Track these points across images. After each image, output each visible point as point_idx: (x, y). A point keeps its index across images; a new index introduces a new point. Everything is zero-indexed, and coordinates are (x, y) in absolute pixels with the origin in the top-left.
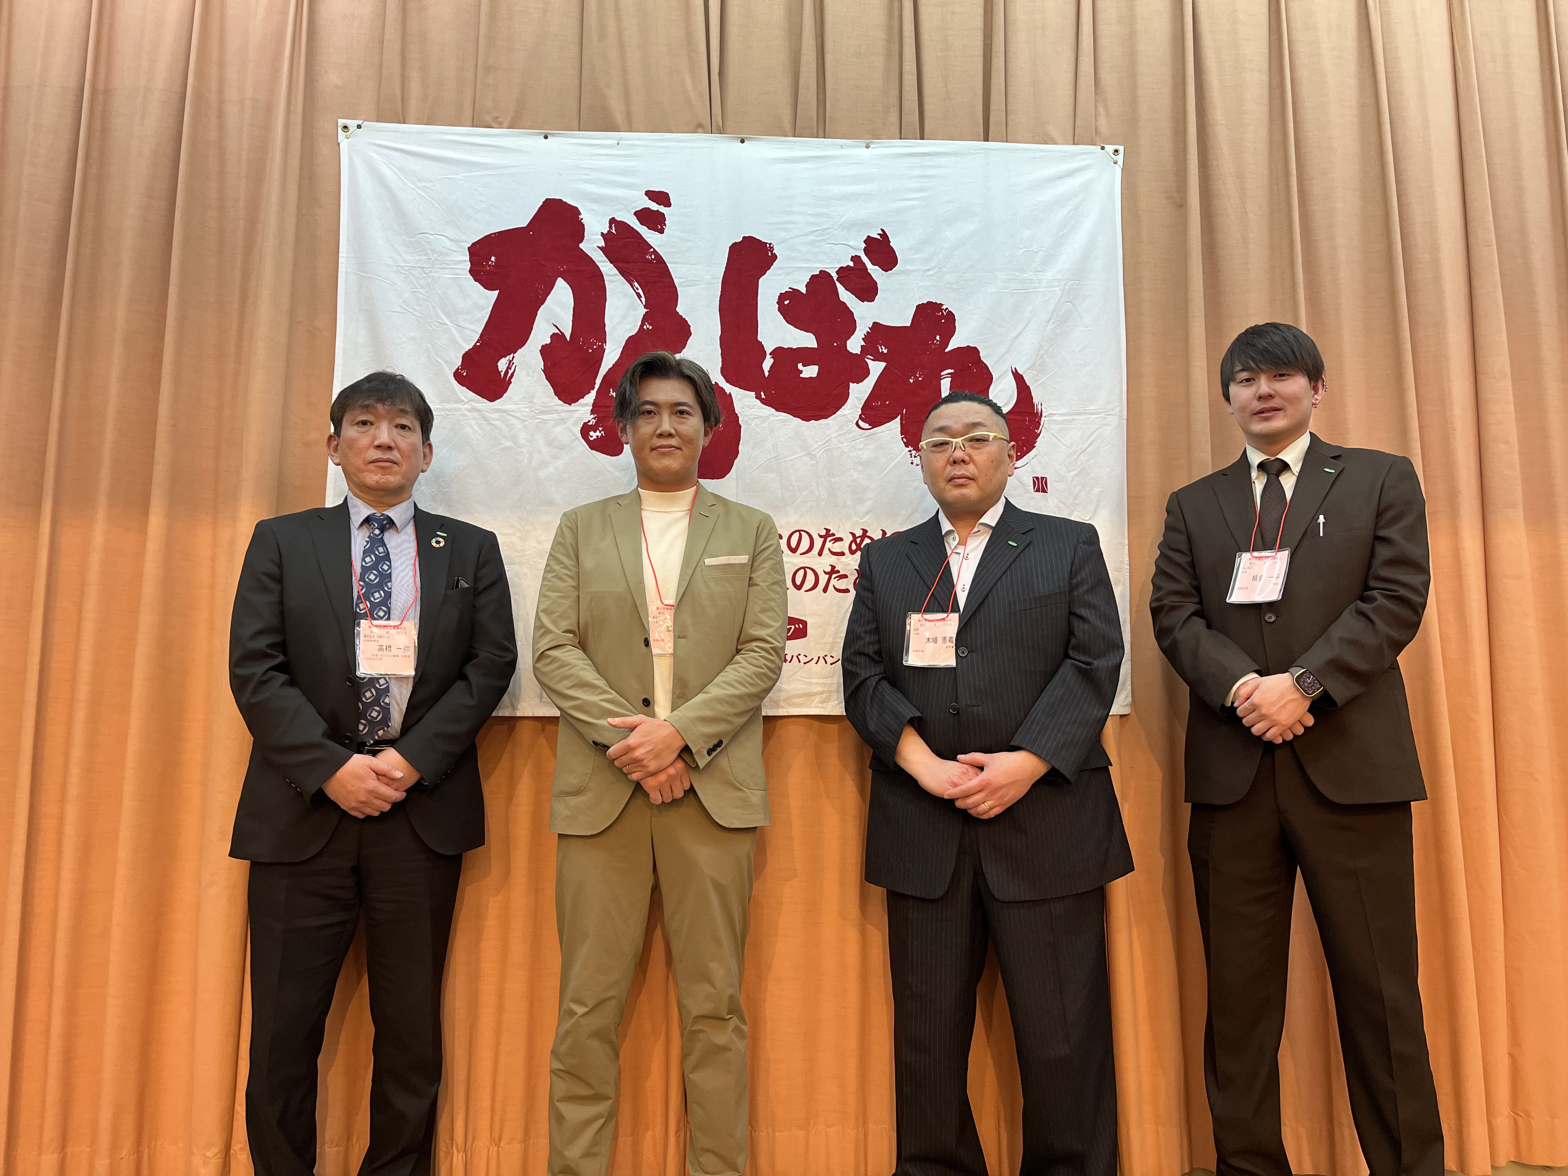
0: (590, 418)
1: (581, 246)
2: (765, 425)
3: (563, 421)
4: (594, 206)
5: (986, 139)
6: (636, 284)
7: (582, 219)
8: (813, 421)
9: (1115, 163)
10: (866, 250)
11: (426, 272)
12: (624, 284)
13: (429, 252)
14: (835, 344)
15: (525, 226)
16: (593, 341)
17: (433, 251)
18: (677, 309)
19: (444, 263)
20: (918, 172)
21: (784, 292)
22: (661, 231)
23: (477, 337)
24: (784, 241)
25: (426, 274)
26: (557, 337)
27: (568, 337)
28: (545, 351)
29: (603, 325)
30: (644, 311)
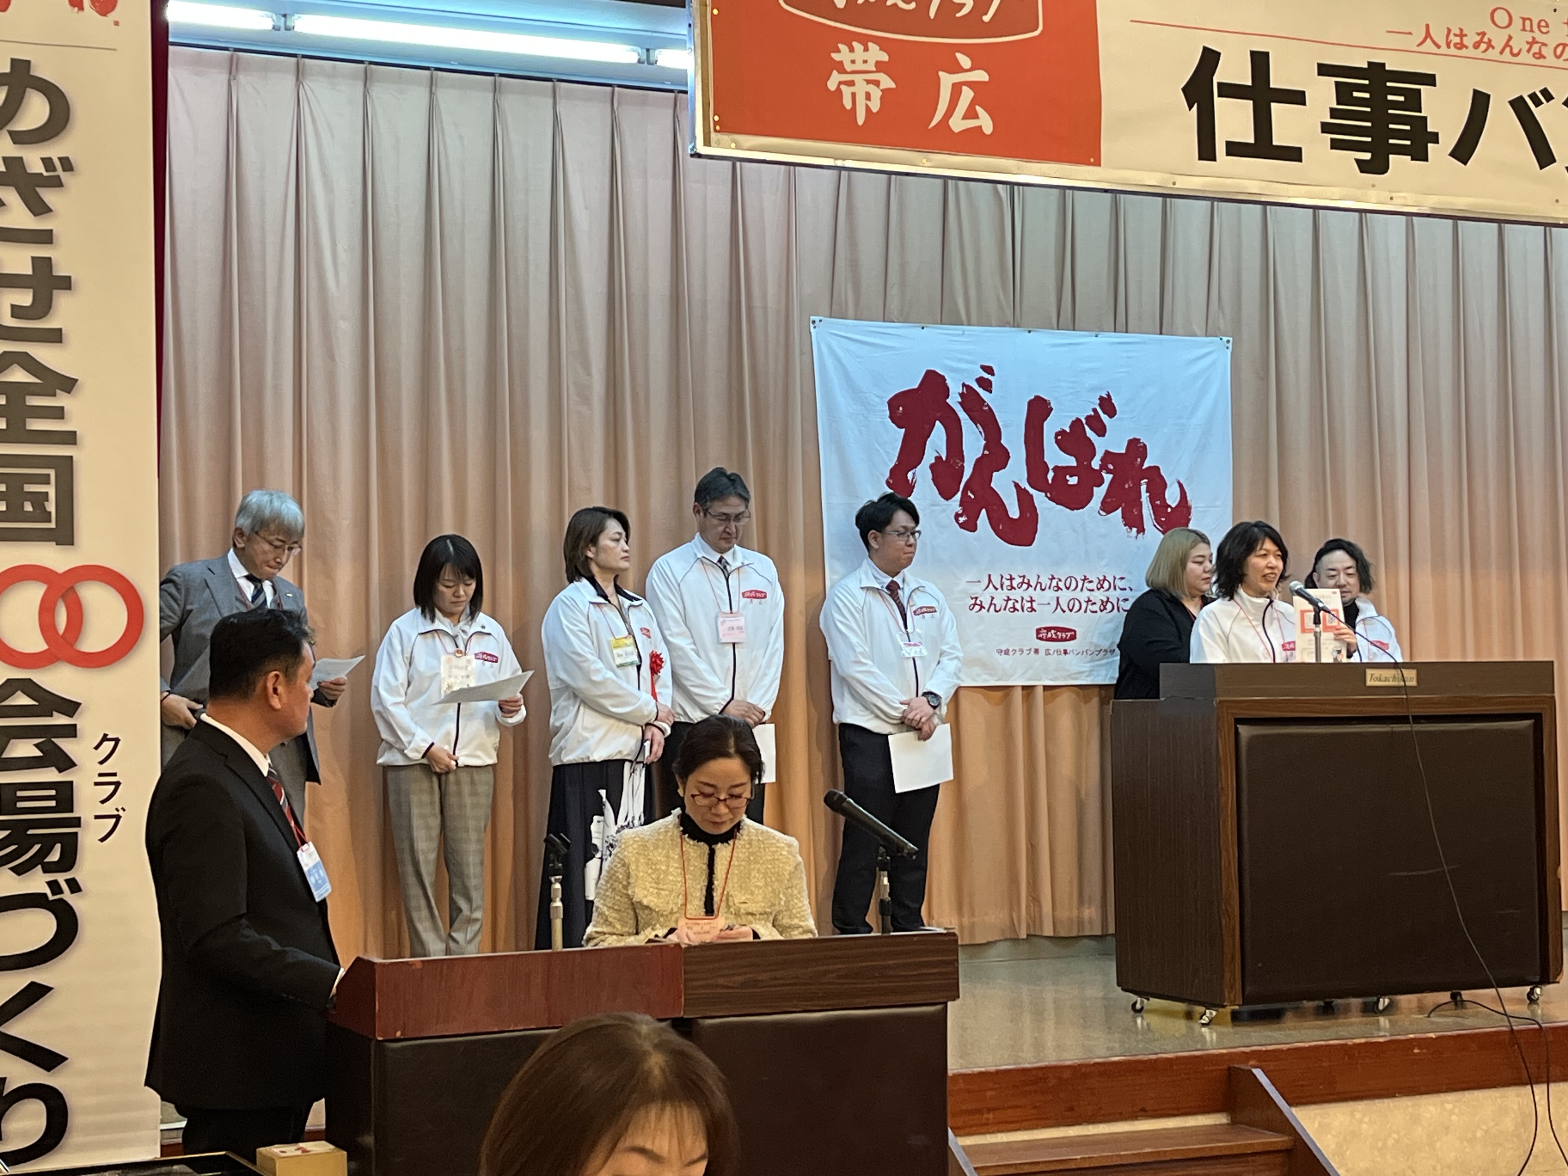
0: (959, 510)
1: (947, 401)
2: (1051, 513)
3: (944, 511)
4: (953, 375)
5: (1161, 334)
7: (947, 384)
8: (1075, 510)
9: (1228, 348)
10: (1100, 405)
12: (973, 425)
13: (866, 404)
14: (1086, 464)
15: (916, 386)
16: (958, 461)
17: (869, 404)
18: (1002, 442)
19: (875, 412)
20: (1125, 355)
21: (1057, 431)
22: (991, 392)
23: (896, 459)
24: (1055, 399)
25: (865, 418)
26: (938, 458)
27: (944, 458)
28: (932, 467)
29: (962, 451)
30: (984, 442)
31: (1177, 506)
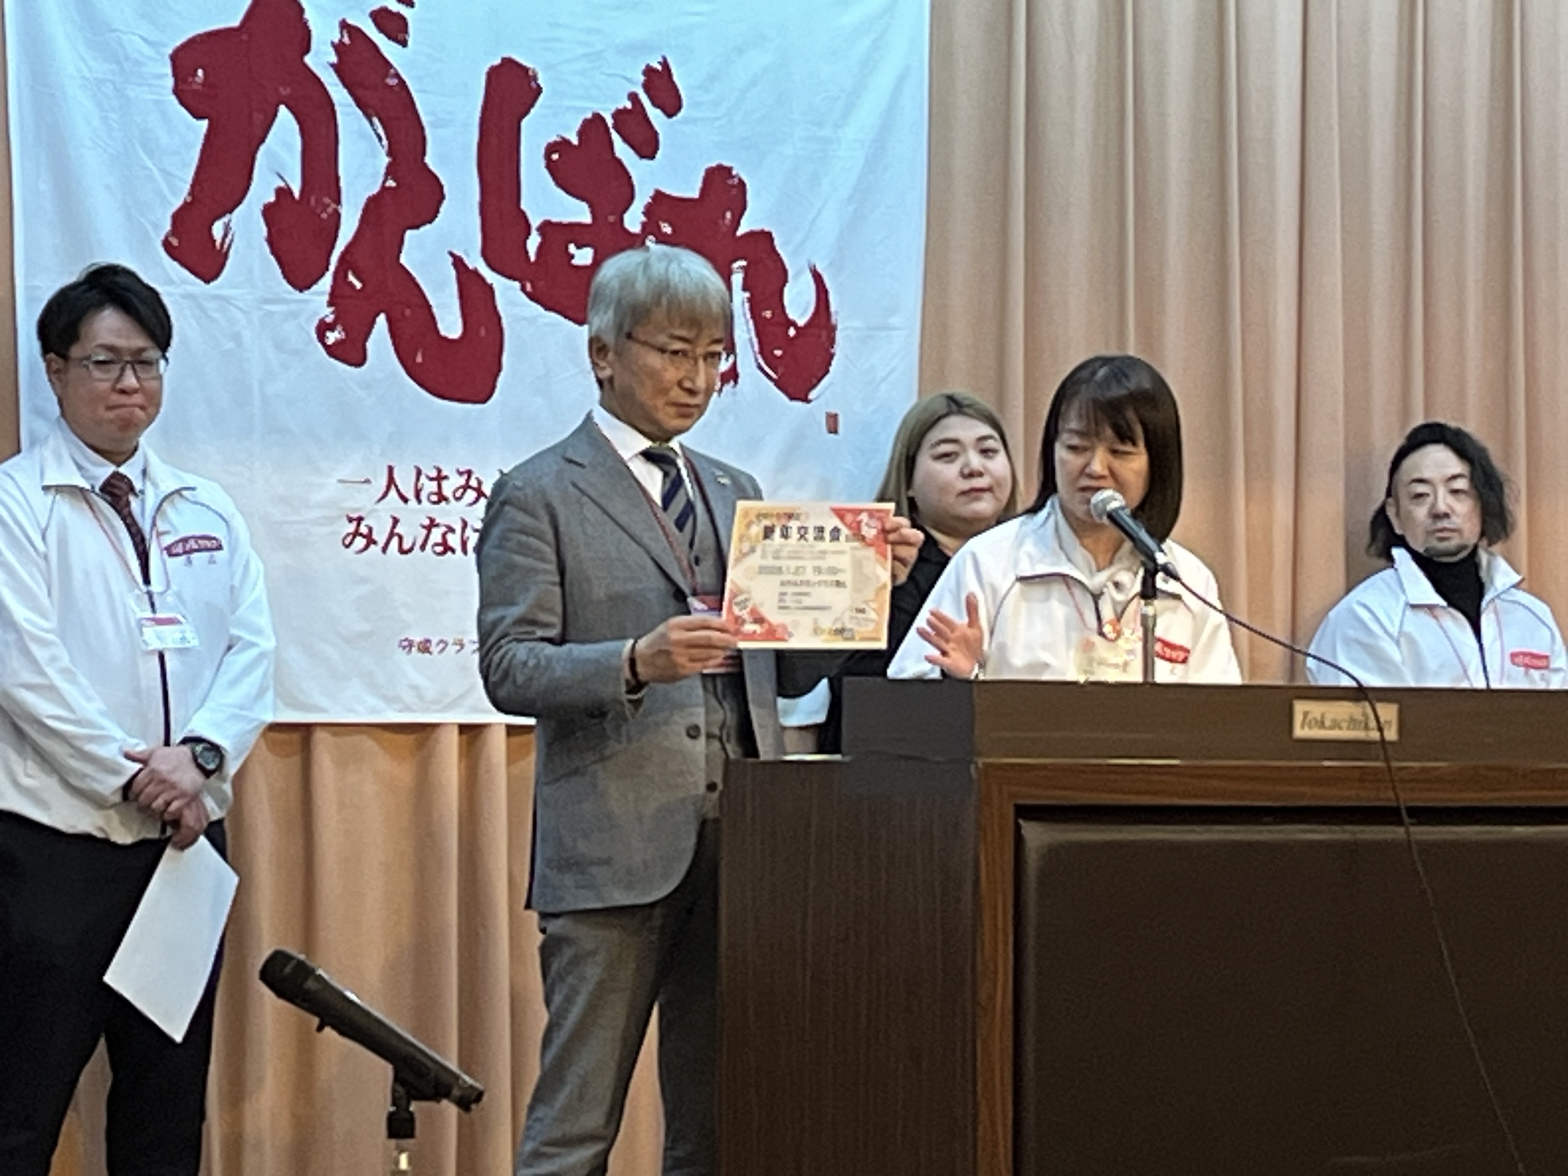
1: (308, 59)
2: (534, 329)
3: (294, 315)
6: (376, 120)
7: (307, 22)
10: (647, 87)
11: (119, 88)
12: (361, 118)
13: (121, 58)
14: (611, 219)
15: (236, 23)
16: (327, 201)
17: (127, 58)
18: (428, 160)
19: (140, 77)
21: (552, 142)
22: (404, 43)
23: (187, 188)
25: (119, 92)
26: (283, 193)
27: (297, 194)
28: (268, 212)
29: (337, 179)
30: (386, 160)
31: (809, 324)
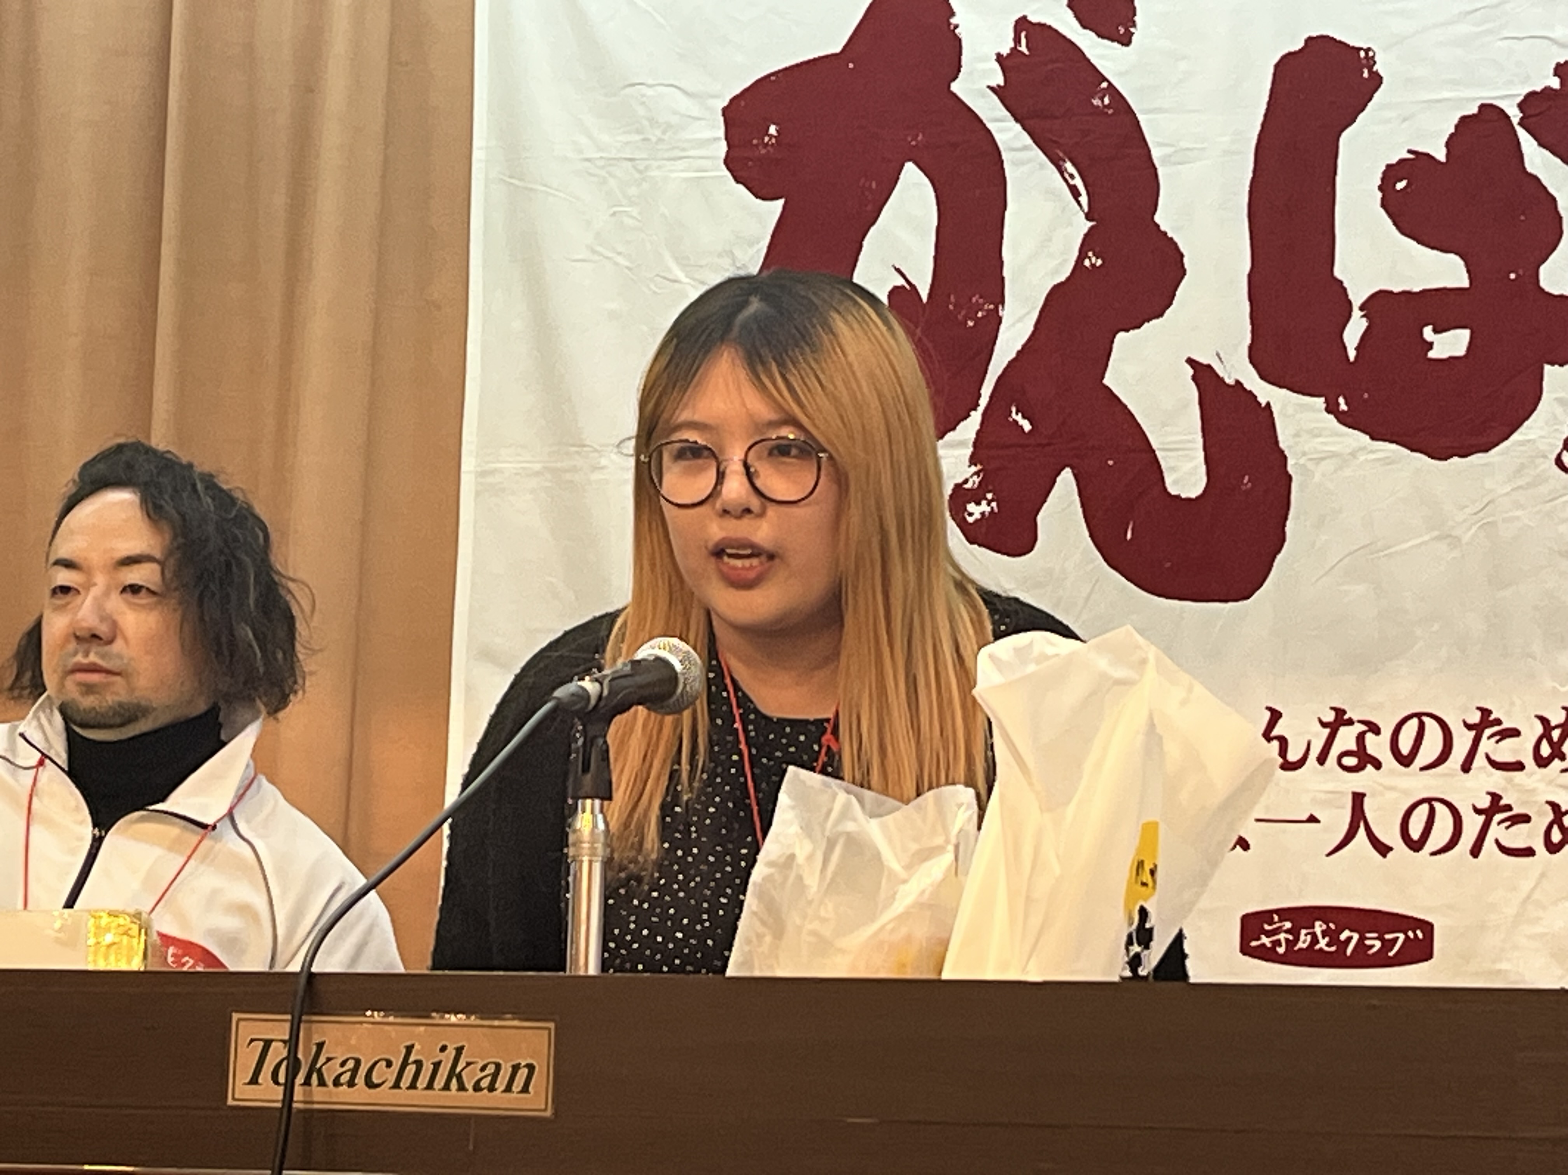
0: (969, 474)
1: (955, 87)
2: (1347, 472)
6: (1069, 167)
7: (956, 27)
8: (1455, 459)
11: (641, 167)
12: (1042, 166)
13: (645, 123)
14: (1513, 276)
15: (838, 49)
16: (977, 301)
17: (652, 121)
18: (1158, 218)
19: (673, 148)
21: (1394, 161)
22: (1126, 40)
24: (1400, 40)
25: (640, 172)
26: (904, 292)
27: (927, 291)
29: (999, 264)
30: (1084, 226)
